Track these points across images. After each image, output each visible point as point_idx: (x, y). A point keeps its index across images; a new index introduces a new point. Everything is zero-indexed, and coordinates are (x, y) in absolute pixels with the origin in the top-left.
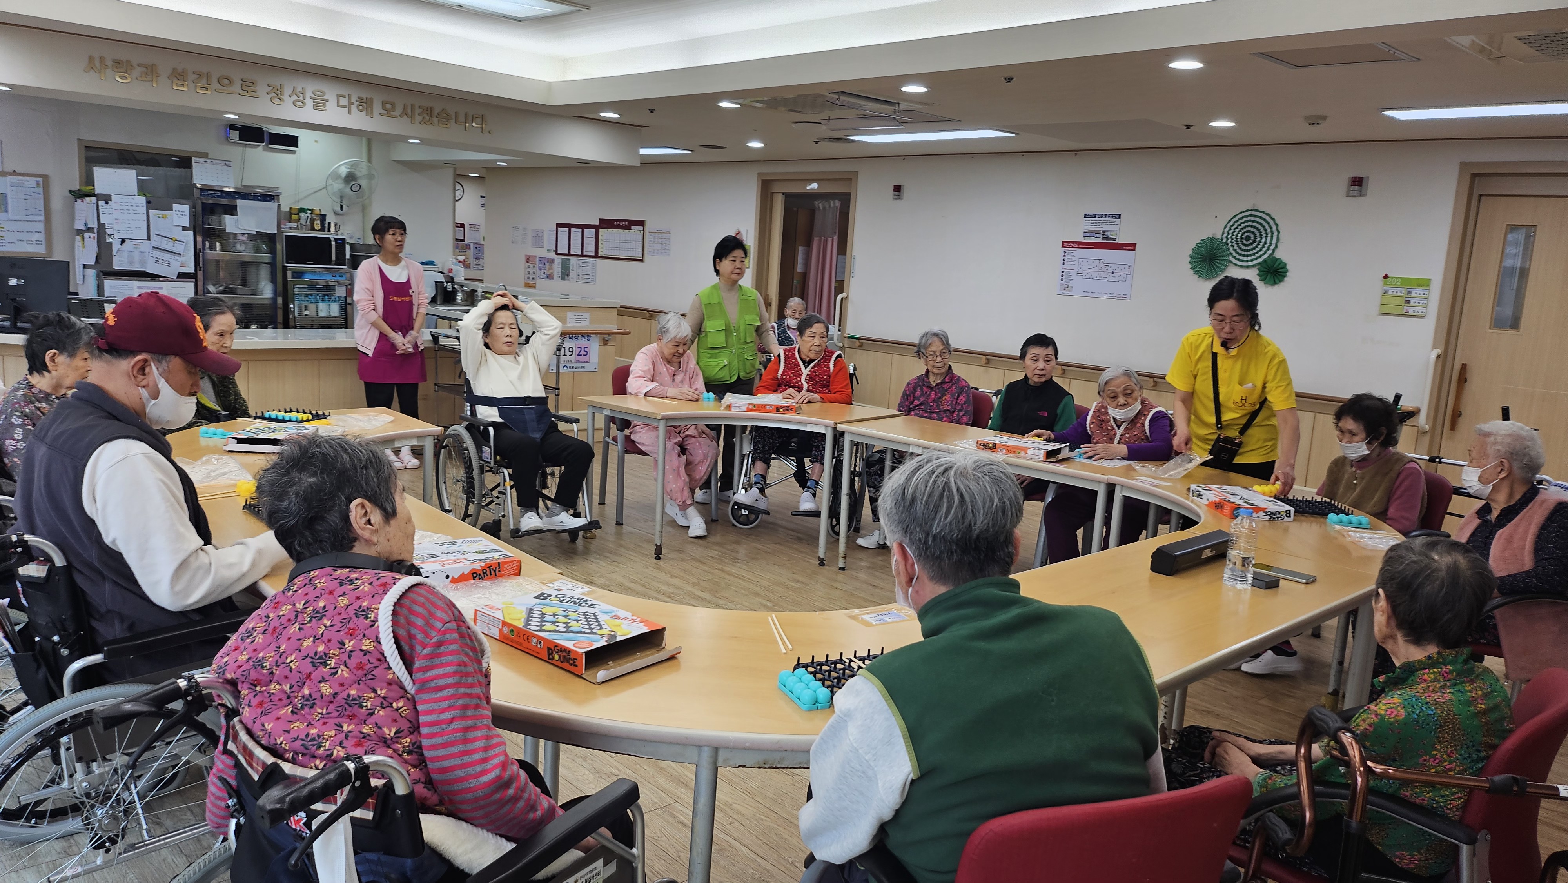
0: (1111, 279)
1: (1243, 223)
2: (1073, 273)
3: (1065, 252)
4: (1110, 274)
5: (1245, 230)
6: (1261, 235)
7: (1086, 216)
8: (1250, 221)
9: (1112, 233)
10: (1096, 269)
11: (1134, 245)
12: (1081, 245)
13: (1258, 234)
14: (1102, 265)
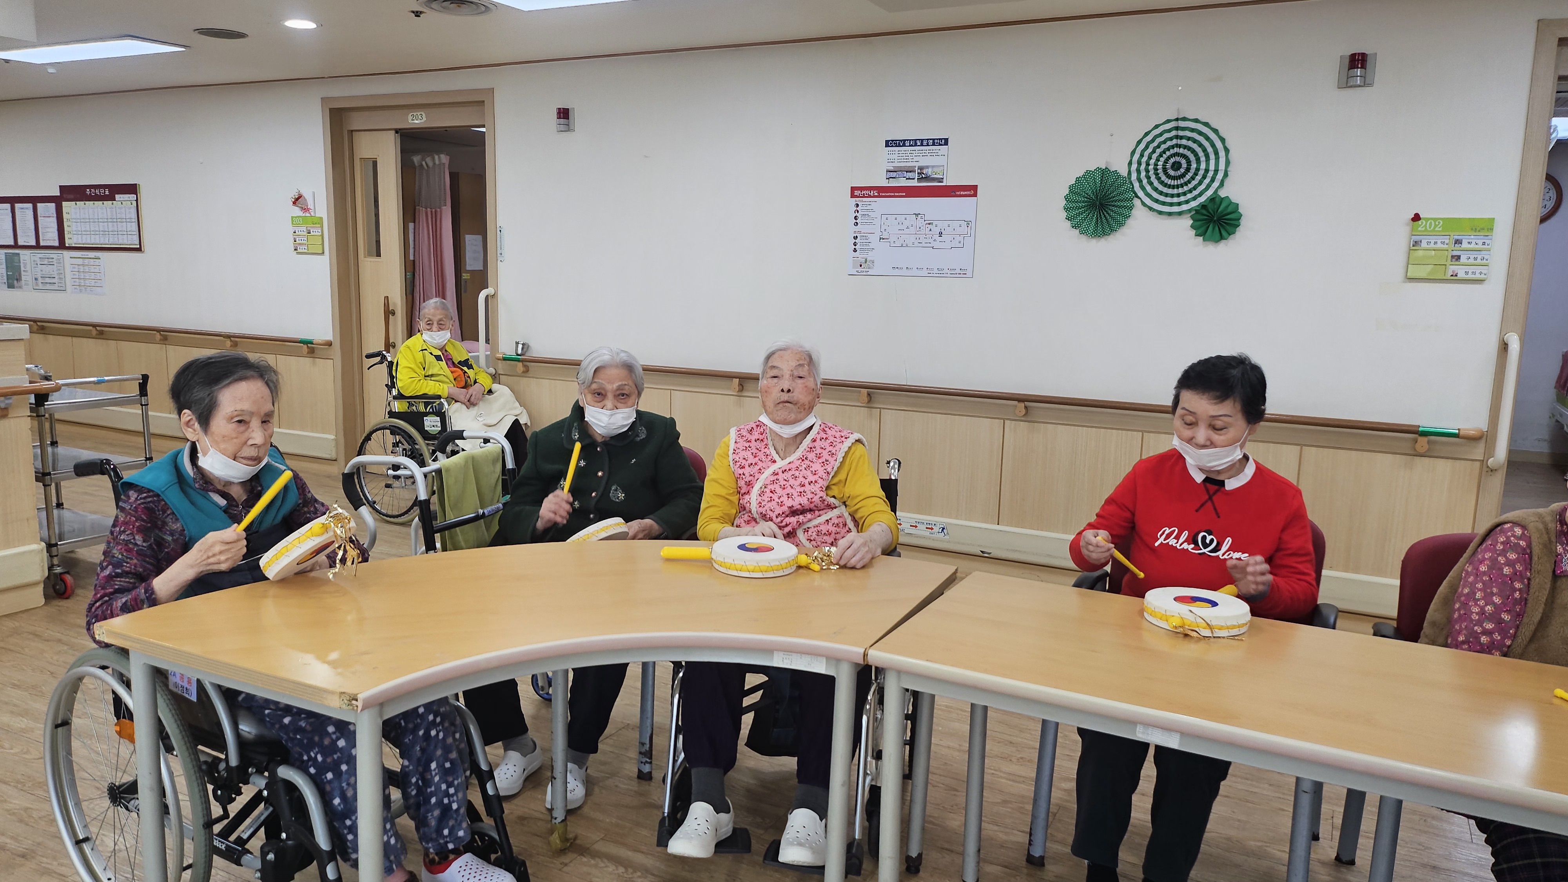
0: (936, 245)
1: (1164, 142)
2: (874, 239)
3: (857, 205)
4: (937, 237)
5: (1168, 153)
6: (1198, 160)
7: (887, 143)
8: (1177, 137)
9: (935, 170)
10: (912, 230)
11: (974, 188)
12: (882, 192)
13: (1192, 157)
14: (920, 222)
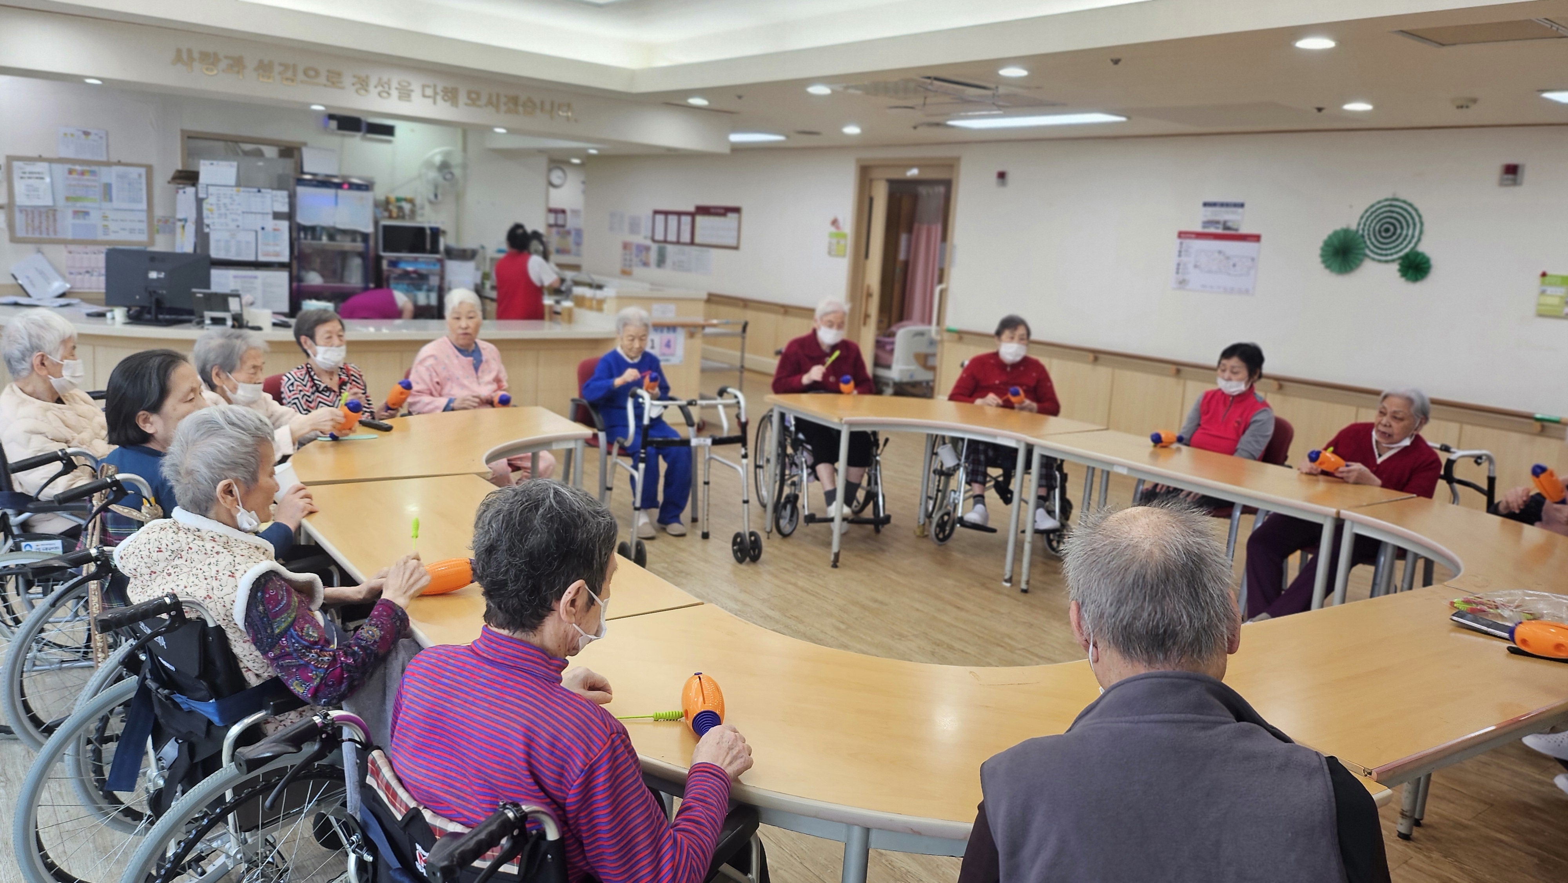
0: (1231, 272)
1: (1382, 213)
2: (1190, 266)
3: (1182, 244)
4: (1231, 267)
5: (1383, 221)
6: (1402, 228)
7: (1206, 204)
8: (1390, 211)
9: (1234, 223)
10: (1216, 263)
11: (1259, 237)
12: (1199, 236)
13: (1398, 226)
14: (1222, 257)
